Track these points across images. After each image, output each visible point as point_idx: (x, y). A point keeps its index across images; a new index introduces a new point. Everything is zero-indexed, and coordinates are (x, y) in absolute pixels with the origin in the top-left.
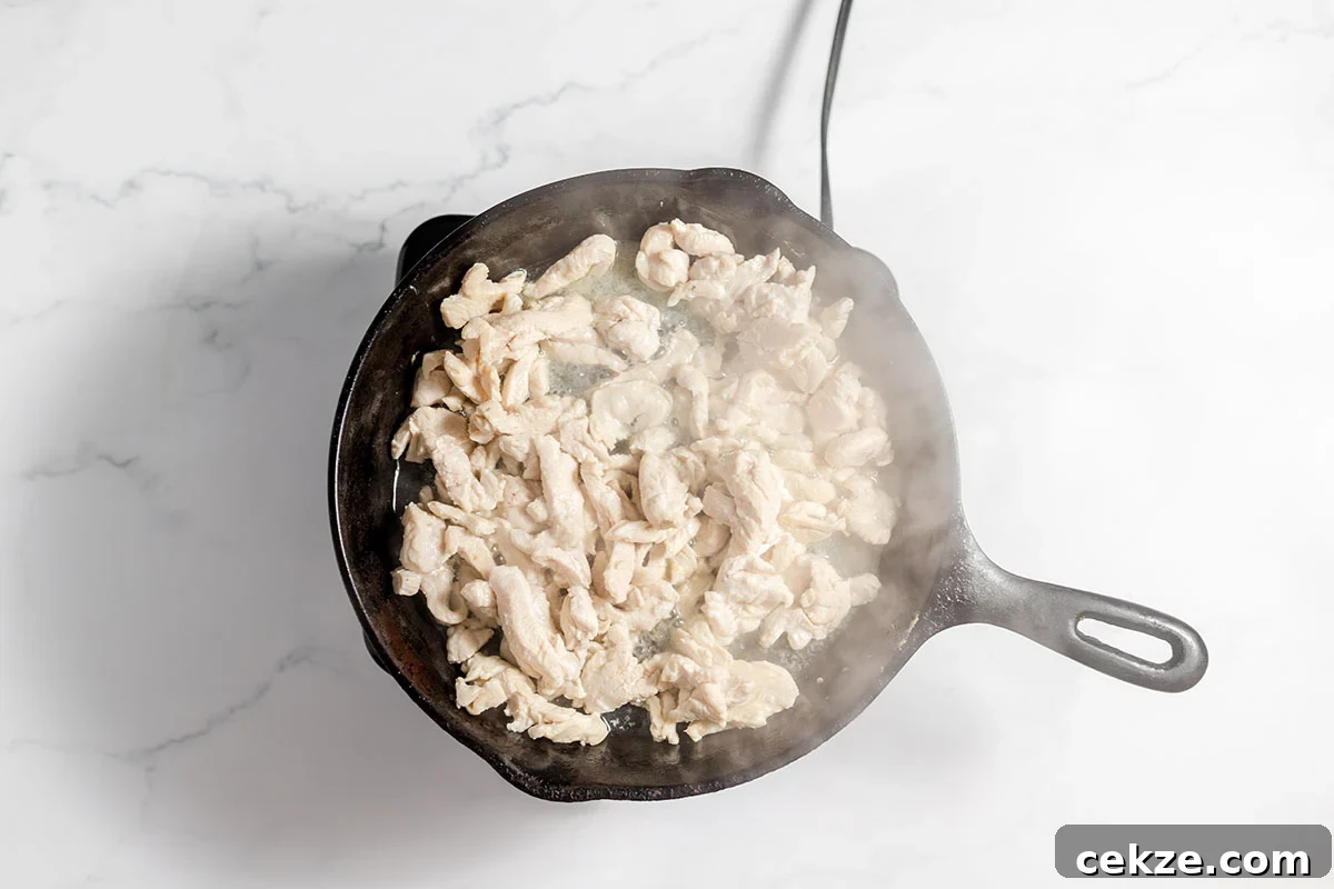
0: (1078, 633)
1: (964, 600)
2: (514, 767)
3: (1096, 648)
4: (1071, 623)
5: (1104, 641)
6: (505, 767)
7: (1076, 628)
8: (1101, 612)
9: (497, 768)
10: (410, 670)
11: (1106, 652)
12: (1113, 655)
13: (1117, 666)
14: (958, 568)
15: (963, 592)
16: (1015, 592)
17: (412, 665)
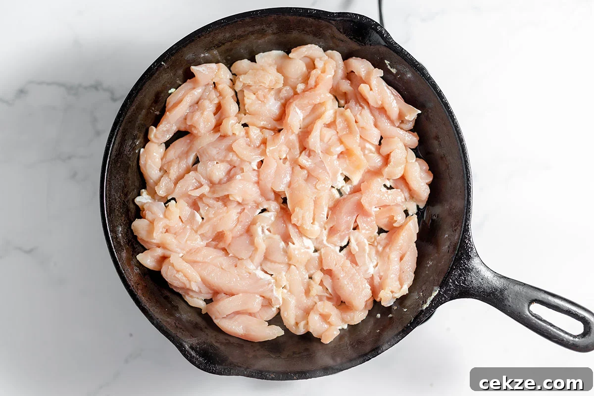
0: (530, 311)
1: (465, 284)
2: (190, 350)
3: (540, 322)
4: (526, 305)
5: (544, 318)
6: (185, 350)
7: (529, 308)
8: (545, 301)
9: (181, 351)
10: (137, 287)
11: (544, 324)
12: (549, 327)
13: (551, 334)
14: (464, 266)
15: (465, 280)
16: (497, 283)
17: (138, 284)
